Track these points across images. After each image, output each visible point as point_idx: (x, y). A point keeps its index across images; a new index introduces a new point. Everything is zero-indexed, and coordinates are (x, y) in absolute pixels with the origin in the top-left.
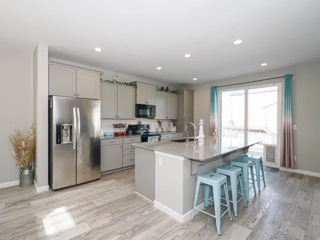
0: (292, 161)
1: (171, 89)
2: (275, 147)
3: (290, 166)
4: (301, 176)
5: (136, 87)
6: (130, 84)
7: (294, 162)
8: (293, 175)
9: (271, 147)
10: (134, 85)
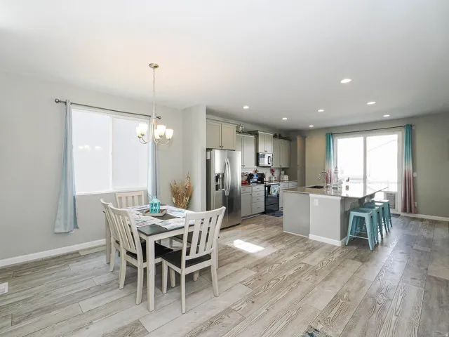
0: (413, 206)
1: (283, 135)
2: (394, 194)
3: (411, 212)
4: (422, 220)
5: (258, 136)
6: (250, 133)
7: (415, 207)
8: (414, 219)
9: (391, 194)
10: (255, 134)
